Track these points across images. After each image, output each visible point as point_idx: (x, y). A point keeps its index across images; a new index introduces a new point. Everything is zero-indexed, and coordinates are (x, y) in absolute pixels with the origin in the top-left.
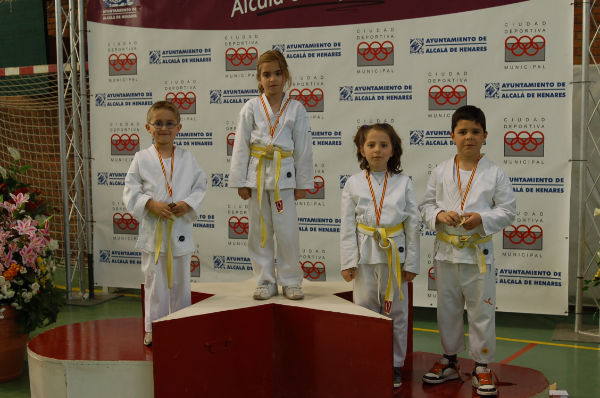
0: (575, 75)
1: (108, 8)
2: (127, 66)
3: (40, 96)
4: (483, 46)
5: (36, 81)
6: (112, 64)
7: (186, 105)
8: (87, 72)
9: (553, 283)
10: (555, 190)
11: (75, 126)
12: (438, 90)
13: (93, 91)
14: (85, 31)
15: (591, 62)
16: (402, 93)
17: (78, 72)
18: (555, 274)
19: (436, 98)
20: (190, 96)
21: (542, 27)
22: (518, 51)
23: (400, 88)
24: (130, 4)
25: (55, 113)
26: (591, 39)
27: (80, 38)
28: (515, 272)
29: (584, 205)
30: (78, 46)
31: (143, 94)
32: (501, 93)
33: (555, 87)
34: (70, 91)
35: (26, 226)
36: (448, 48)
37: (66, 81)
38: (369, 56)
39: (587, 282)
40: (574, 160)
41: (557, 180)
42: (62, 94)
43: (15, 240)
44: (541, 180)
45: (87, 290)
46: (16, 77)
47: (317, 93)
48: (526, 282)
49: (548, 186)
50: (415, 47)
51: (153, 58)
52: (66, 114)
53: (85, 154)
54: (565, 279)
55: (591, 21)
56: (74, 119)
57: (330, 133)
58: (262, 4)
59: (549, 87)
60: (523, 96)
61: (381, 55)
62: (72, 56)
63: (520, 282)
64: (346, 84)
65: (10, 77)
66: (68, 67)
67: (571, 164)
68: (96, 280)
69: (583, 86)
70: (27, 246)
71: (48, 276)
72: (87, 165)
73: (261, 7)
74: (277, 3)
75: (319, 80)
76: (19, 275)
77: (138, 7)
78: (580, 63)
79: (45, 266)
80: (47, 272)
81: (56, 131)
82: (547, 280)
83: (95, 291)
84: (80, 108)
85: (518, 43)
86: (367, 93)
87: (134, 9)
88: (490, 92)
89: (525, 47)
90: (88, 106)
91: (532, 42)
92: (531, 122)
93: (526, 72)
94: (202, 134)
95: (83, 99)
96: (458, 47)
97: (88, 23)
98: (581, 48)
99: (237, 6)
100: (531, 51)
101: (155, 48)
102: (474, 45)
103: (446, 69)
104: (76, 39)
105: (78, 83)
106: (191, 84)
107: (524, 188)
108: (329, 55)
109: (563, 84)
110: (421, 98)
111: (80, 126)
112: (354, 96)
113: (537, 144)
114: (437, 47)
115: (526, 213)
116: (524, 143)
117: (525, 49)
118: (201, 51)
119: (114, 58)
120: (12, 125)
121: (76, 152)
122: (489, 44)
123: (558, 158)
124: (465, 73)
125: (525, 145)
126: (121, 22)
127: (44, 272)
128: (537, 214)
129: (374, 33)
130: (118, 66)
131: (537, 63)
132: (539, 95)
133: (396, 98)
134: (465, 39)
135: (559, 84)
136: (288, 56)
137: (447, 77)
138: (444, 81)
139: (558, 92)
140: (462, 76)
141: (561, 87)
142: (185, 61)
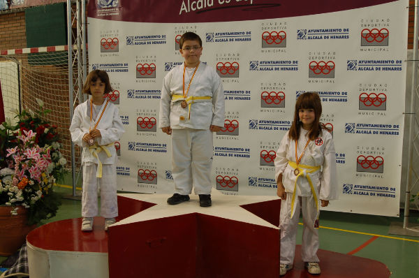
0: (408, 56)
1: (101, 8)
2: (112, 46)
3: (61, 66)
4: (347, 35)
5: (58, 55)
6: (103, 45)
7: (149, 72)
9: (389, 196)
10: (393, 133)
11: (79, 84)
12: (316, 64)
13: (91, 63)
14: (86, 24)
16: (291, 66)
17: (82, 51)
18: (391, 189)
19: (314, 70)
20: (152, 66)
21: (387, 23)
22: (370, 39)
23: (290, 62)
24: (114, 6)
25: (67, 77)
27: (83, 28)
28: (364, 187)
29: (412, 143)
30: (81, 33)
31: (122, 65)
32: (358, 67)
33: (395, 63)
34: (76, 64)
35: (32, 153)
36: (323, 36)
37: (74, 56)
38: (270, 41)
39: (414, 196)
40: (407, 114)
41: (395, 126)
42: (71, 65)
43: (27, 162)
44: (384, 126)
46: (46, 53)
47: (235, 65)
48: (371, 194)
49: (388, 130)
50: (300, 35)
51: (129, 41)
52: (74, 78)
54: (398, 192)
56: (79, 79)
57: (243, 92)
58: (200, 5)
59: (391, 64)
60: (373, 69)
61: (278, 41)
62: (78, 40)
63: (367, 194)
64: (254, 59)
65: (42, 53)
66: (75, 47)
67: (404, 115)
69: (414, 62)
70: (34, 166)
71: (50, 186)
73: (199, 8)
74: (209, 5)
75: (236, 56)
76: (28, 186)
77: (120, 8)
78: (412, 48)
79: (48, 179)
80: (48, 183)
81: (68, 88)
82: (386, 193)
85: (370, 33)
86: (268, 66)
87: (117, 9)
88: (350, 66)
89: (375, 36)
90: (87, 72)
91: (379, 33)
92: (378, 86)
93: (375, 53)
95: (84, 67)
96: (330, 36)
97: (88, 18)
98: (413, 38)
99: (183, 7)
100: (379, 39)
101: (130, 35)
102: (340, 34)
103: (320, 50)
104: (81, 28)
105: (81, 58)
106: (153, 58)
107: (372, 131)
108: (243, 40)
109: (401, 62)
112: (259, 67)
113: (381, 102)
114: (315, 36)
115: (373, 148)
116: (373, 101)
117: (375, 38)
118: (159, 37)
119: (104, 41)
120: (46, 84)
122: (350, 34)
123: (395, 111)
124: (334, 53)
125: (373, 102)
126: (109, 18)
127: (46, 183)
128: (381, 149)
129: (273, 26)
130: (107, 46)
131: (383, 47)
132: (383, 69)
133: (287, 69)
134: (334, 30)
135: (397, 62)
136: (216, 41)
137: (321, 55)
138: (319, 58)
139: (397, 67)
140: (332, 55)
141: (399, 64)
142: (149, 43)
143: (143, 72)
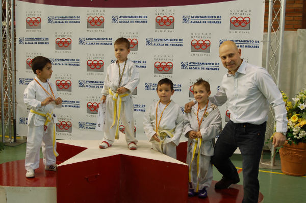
0: (264, 37)
2: (36, 24)
4: (220, 21)
6: (28, 22)
7: (66, 45)
8: (15, 27)
11: (7, 53)
12: (196, 42)
13: (18, 36)
14: (14, 5)
15: (272, 31)
16: (177, 43)
17: (10, 26)
19: (195, 46)
20: (68, 40)
21: (249, 13)
22: (237, 24)
23: (177, 40)
26: (273, 20)
27: (12, 9)
30: (10, 13)
31: (44, 39)
33: (254, 43)
34: (5, 36)
36: (202, 21)
37: (3, 31)
38: (162, 23)
39: (268, 140)
45: (13, 137)
47: (134, 41)
50: (185, 20)
52: (3, 48)
53: (13, 68)
55: (273, 12)
56: (7, 50)
57: (140, 62)
59: (251, 43)
61: (168, 23)
62: (7, 18)
64: (149, 37)
66: (5, 24)
68: (17, 133)
69: (268, 43)
72: (14, 73)
75: (135, 35)
78: (267, 32)
83: (17, 138)
84: (10, 45)
85: (237, 20)
86: (160, 42)
89: (240, 22)
90: (15, 44)
91: (243, 20)
93: (240, 35)
94: (74, 60)
95: (12, 40)
96: (207, 21)
97: (16, 1)
98: (268, 24)
100: (243, 24)
101: (51, 15)
102: (215, 20)
103: (200, 31)
104: (9, 9)
105: (10, 32)
106: (69, 34)
108: (141, 22)
109: (258, 41)
110: (187, 45)
111: (10, 54)
112: (153, 43)
114: (196, 20)
117: (240, 23)
119: (29, 19)
121: (8, 67)
122: (222, 20)
124: (210, 34)
126: (33, 1)
129: (165, 12)
130: (31, 24)
131: (245, 31)
132: (246, 47)
133: (174, 45)
134: (210, 17)
135: (256, 42)
136: (120, 22)
137: (201, 35)
138: (199, 37)
139: (256, 45)
140: (208, 36)
141: (257, 43)
142: (66, 22)
143: (61, 45)
